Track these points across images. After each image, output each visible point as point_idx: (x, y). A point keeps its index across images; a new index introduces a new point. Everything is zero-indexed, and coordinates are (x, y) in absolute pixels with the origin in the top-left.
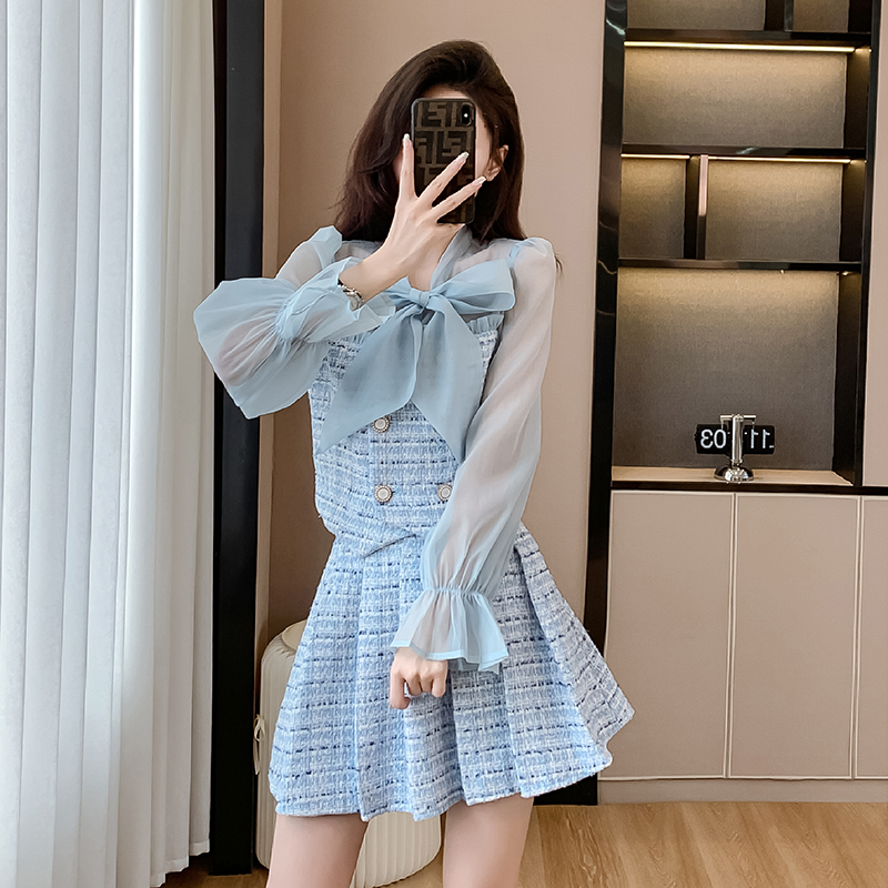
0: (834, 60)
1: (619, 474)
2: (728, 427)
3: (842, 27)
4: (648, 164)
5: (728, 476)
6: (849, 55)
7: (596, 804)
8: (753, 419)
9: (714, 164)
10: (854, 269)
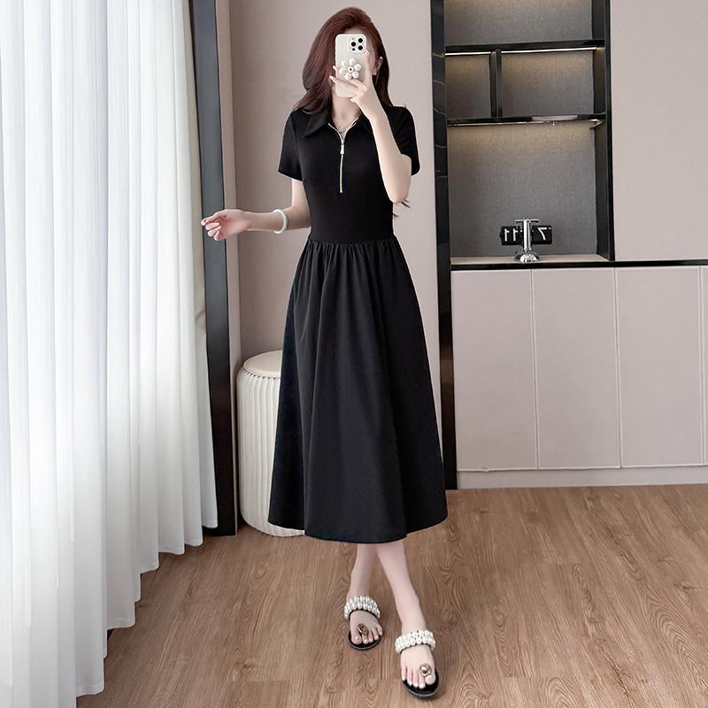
2: (520, 228)
5: (523, 259)
7: (456, 488)
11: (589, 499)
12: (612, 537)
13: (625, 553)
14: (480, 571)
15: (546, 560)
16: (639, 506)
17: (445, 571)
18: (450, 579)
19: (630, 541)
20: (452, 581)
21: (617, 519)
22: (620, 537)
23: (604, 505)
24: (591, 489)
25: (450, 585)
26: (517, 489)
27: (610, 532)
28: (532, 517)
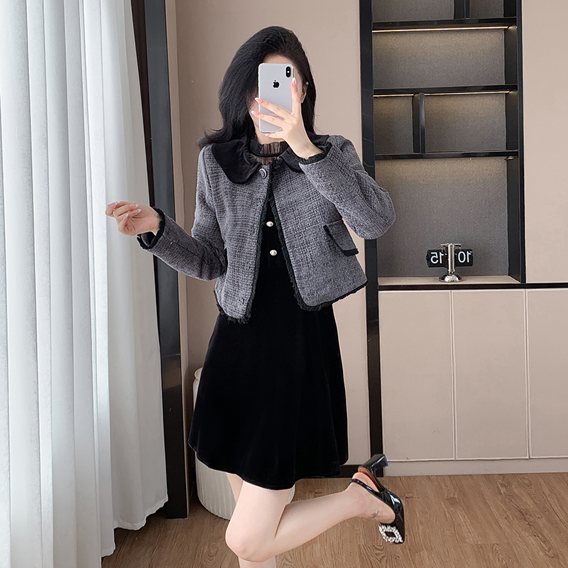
0: (497, 34)
1: (382, 282)
2: (445, 251)
3: (500, 14)
4: (389, 99)
5: (447, 279)
6: (505, 29)
7: (382, 476)
8: (460, 246)
9: (429, 98)
10: (515, 154)
11: (502, 485)
12: (525, 519)
13: (537, 533)
14: (410, 550)
15: (467, 540)
16: (547, 492)
17: (378, 549)
18: (383, 557)
19: (542, 522)
20: (385, 559)
21: (529, 503)
22: (532, 519)
23: (516, 491)
24: (503, 476)
25: (384, 562)
26: (436, 476)
27: (523, 515)
28: (452, 502)
